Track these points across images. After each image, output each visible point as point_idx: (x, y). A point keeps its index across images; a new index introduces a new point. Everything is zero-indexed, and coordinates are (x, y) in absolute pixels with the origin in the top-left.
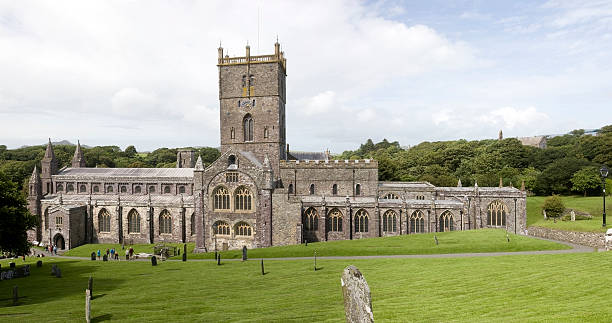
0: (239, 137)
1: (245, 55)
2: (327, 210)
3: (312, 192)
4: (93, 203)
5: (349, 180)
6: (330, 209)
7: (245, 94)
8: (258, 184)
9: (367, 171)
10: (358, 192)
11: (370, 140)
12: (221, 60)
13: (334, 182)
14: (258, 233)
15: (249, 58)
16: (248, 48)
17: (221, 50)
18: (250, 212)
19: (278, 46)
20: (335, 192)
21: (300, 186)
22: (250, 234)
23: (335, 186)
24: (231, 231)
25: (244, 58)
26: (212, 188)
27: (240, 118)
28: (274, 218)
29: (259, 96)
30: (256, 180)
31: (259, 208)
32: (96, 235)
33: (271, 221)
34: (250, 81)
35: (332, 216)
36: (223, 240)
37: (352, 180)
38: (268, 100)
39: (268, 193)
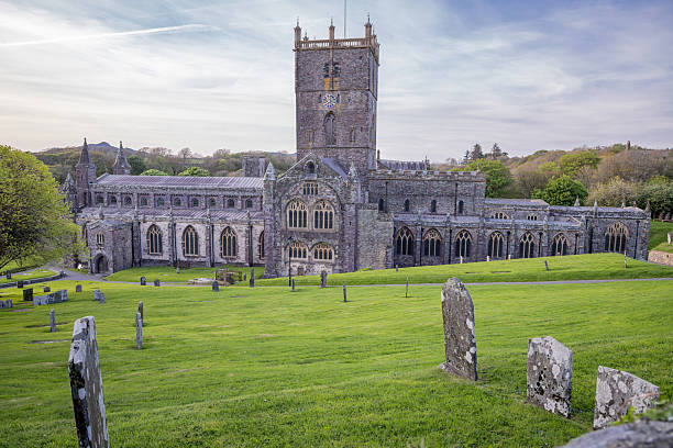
0: (320, 140)
1: (328, 38)
2: (423, 230)
3: (407, 209)
4: (141, 217)
5: (451, 196)
6: (427, 230)
7: (327, 87)
8: (342, 197)
9: (472, 185)
10: (460, 210)
11: (477, 147)
12: (298, 43)
13: (432, 198)
14: (341, 257)
15: (332, 41)
16: (332, 28)
17: (298, 30)
18: (331, 231)
19: (369, 26)
20: (434, 210)
21: (392, 201)
22: (330, 258)
23: (434, 202)
24: (308, 254)
25: (327, 41)
26: (284, 202)
27: (321, 116)
28: (360, 239)
29: (345, 90)
30: (339, 193)
31: (342, 227)
32: (145, 256)
33: (356, 243)
34: (333, 70)
35: (429, 237)
36: (298, 265)
37: (454, 196)
38: (354, 95)
39: (353, 208)
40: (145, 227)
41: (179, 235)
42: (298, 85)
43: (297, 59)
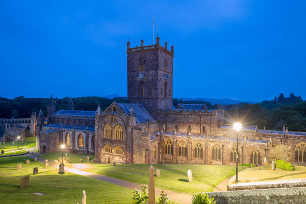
0: (137, 94)
5: (198, 123)
6: (179, 141)
7: (140, 69)
8: (126, 123)
9: (209, 117)
10: (203, 131)
12: (129, 49)
14: (126, 154)
15: (142, 47)
16: (142, 41)
17: (128, 43)
19: (158, 39)
21: (168, 125)
24: (113, 151)
25: (140, 48)
26: (103, 125)
27: (138, 83)
28: (134, 145)
29: (147, 70)
30: (125, 121)
31: (126, 138)
33: (132, 147)
34: (143, 61)
35: (181, 145)
36: (108, 156)
38: (151, 72)
39: (130, 130)
40: (64, 134)
41: (76, 137)
42: (128, 69)
43: (128, 57)
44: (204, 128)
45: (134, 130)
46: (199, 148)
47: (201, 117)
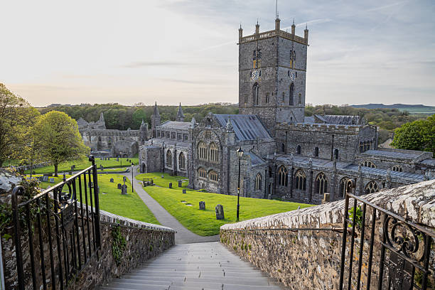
0: (251, 101)
2: (293, 169)
3: (299, 153)
5: (329, 145)
6: (296, 169)
7: (255, 66)
8: (222, 141)
9: (345, 137)
12: (241, 39)
13: (316, 145)
14: (221, 181)
15: (257, 35)
16: (258, 26)
17: (241, 31)
18: (217, 163)
19: (278, 21)
20: (317, 154)
21: (289, 146)
22: (217, 180)
23: (317, 149)
24: (207, 176)
26: (197, 142)
27: (251, 85)
29: (264, 67)
30: (220, 139)
31: (222, 161)
32: (166, 167)
33: (229, 172)
34: (258, 54)
35: (299, 175)
36: (202, 181)
37: (331, 145)
38: (269, 70)
39: (226, 149)
40: (166, 150)
41: (178, 156)
42: (240, 66)
43: (240, 50)
44: (337, 151)
45: (231, 151)
46: (322, 181)
47: (333, 136)
